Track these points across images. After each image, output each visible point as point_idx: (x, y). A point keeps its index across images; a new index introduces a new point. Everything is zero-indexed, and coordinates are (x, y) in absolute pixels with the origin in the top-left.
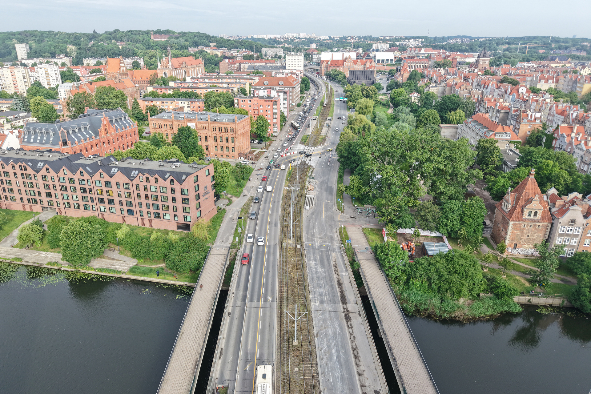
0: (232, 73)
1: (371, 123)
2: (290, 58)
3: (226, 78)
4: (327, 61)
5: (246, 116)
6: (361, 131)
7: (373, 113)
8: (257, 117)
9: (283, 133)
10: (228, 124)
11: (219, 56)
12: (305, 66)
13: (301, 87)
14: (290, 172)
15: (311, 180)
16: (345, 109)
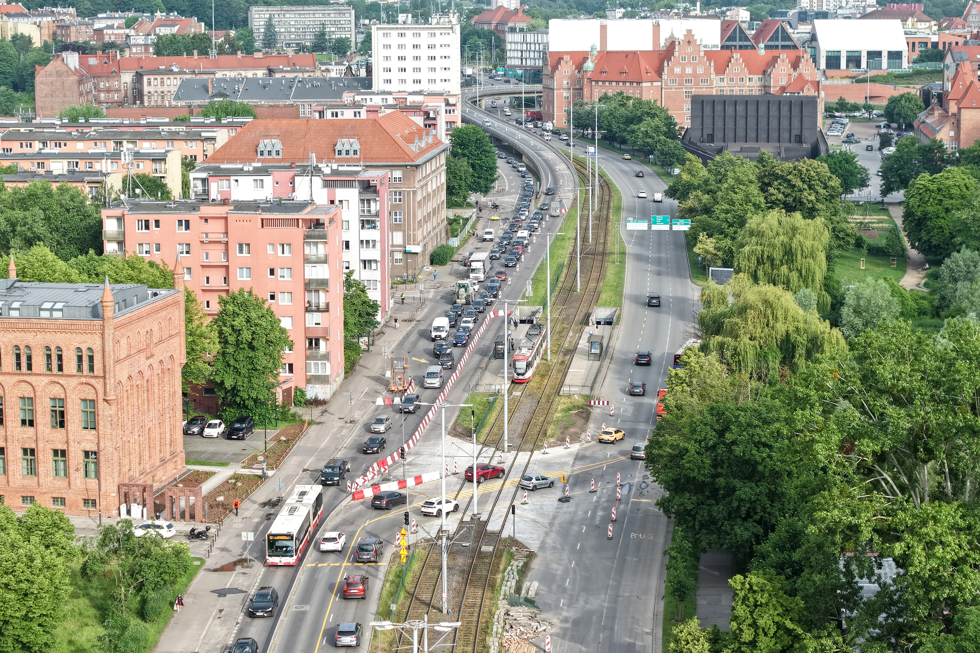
0: (97, 114)
1: (823, 327)
2: (394, 38)
3: (69, 138)
4: (580, 59)
5: (163, 292)
6: (774, 363)
7: (828, 285)
8: (223, 302)
9: (362, 384)
10: (62, 330)
11: (37, 43)
12: (468, 82)
13: (451, 172)
14: (400, 576)
15: (520, 613)
16: (679, 274)
